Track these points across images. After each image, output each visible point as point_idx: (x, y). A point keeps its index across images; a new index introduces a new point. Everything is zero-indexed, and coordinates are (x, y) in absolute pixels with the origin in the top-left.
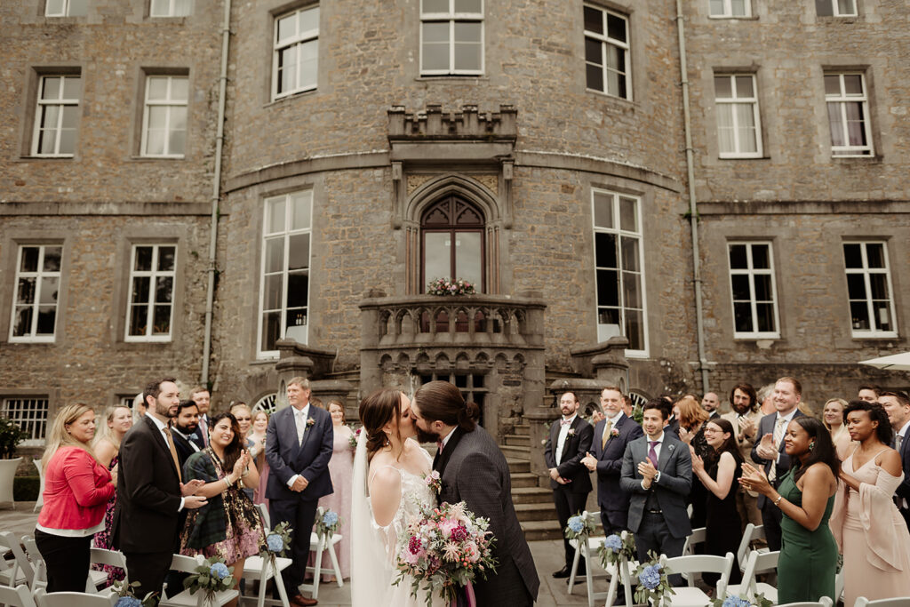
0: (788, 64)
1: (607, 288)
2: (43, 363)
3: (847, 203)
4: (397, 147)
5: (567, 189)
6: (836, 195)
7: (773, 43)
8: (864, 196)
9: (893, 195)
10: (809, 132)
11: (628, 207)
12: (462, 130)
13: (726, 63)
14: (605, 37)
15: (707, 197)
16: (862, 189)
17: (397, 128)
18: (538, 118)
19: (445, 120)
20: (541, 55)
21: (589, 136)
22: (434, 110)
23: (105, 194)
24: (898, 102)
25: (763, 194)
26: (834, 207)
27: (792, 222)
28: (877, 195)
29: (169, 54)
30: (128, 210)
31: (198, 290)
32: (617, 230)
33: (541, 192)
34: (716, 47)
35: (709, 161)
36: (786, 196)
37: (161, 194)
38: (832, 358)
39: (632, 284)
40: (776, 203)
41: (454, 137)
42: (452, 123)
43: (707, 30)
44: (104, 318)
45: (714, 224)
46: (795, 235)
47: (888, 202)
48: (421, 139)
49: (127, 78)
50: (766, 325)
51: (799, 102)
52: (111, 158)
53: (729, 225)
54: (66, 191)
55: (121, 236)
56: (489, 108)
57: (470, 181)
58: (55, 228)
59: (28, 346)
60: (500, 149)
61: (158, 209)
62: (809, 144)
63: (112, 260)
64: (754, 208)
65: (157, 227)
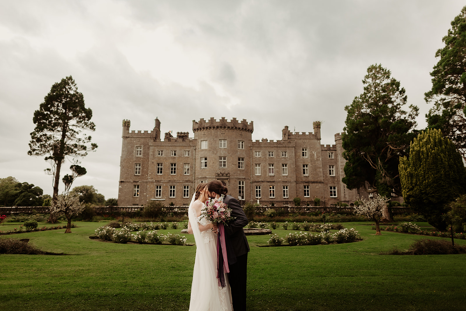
0: (264, 163)
1: (240, 192)
2: (174, 200)
3: (270, 181)
4: (217, 177)
5: (235, 181)
6: (269, 180)
7: (262, 161)
8: (272, 181)
9: (276, 180)
10: (266, 172)
11: (243, 182)
12: (224, 175)
13: (257, 163)
14: (241, 161)
15: (253, 180)
16: (272, 179)
17: (217, 175)
18: (232, 173)
19: (222, 174)
20: (233, 165)
21: (238, 175)
22: (221, 173)
23: (180, 179)
24: (277, 168)
25: (260, 180)
26: (268, 182)
27: (263, 184)
28: (274, 180)
29: (187, 161)
30: (183, 181)
31: (192, 191)
32: (241, 185)
33: (232, 182)
34: (255, 161)
35: (254, 176)
36: (263, 180)
37: (187, 180)
38: (267, 200)
39: (243, 192)
40: (261, 181)
41: (223, 176)
42: (223, 174)
43: (255, 159)
44: (181, 195)
45: (254, 184)
46: (263, 185)
47: (275, 181)
48: (219, 176)
49: (182, 164)
50: (260, 196)
51: (265, 168)
52: (181, 175)
53: (256, 184)
54: (175, 179)
55: (182, 185)
56: (227, 173)
57: (224, 180)
58: (174, 184)
59: (172, 198)
60: (228, 177)
61: (187, 181)
62: (266, 174)
63: (181, 188)
64: (259, 182)
65: (187, 184)
